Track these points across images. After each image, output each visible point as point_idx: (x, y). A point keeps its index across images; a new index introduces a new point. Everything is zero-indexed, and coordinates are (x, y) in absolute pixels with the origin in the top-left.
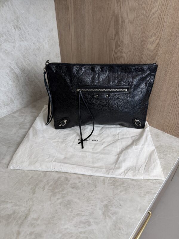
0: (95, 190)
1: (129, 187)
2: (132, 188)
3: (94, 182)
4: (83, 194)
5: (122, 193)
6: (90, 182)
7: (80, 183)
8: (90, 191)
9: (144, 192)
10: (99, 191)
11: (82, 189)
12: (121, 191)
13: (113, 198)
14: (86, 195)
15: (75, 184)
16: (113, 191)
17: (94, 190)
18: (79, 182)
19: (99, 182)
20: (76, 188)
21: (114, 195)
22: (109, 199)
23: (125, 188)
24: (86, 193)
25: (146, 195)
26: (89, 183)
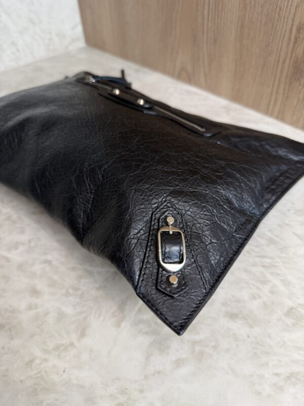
0: (76, 343)
1: (215, 347)
2: (227, 350)
3: (81, 313)
4: (27, 359)
5: (184, 371)
6: (69, 310)
7: (32, 313)
8: (57, 348)
9: (277, 375)
10: (91, 350)
11: (32, 336)
12: (179, 363)
13: (142, 391)
14: (38, 361)
15: (13, 311)
16: (147, 358)
17: (72, 344)
18: (30, 308)
19: (99, 315)
20: (10, 330)
21: (146, 377)
22: (124, 392)
23: (198, 348)
24: (38, 353)
25: (281, 389)
26: (61, 316)
